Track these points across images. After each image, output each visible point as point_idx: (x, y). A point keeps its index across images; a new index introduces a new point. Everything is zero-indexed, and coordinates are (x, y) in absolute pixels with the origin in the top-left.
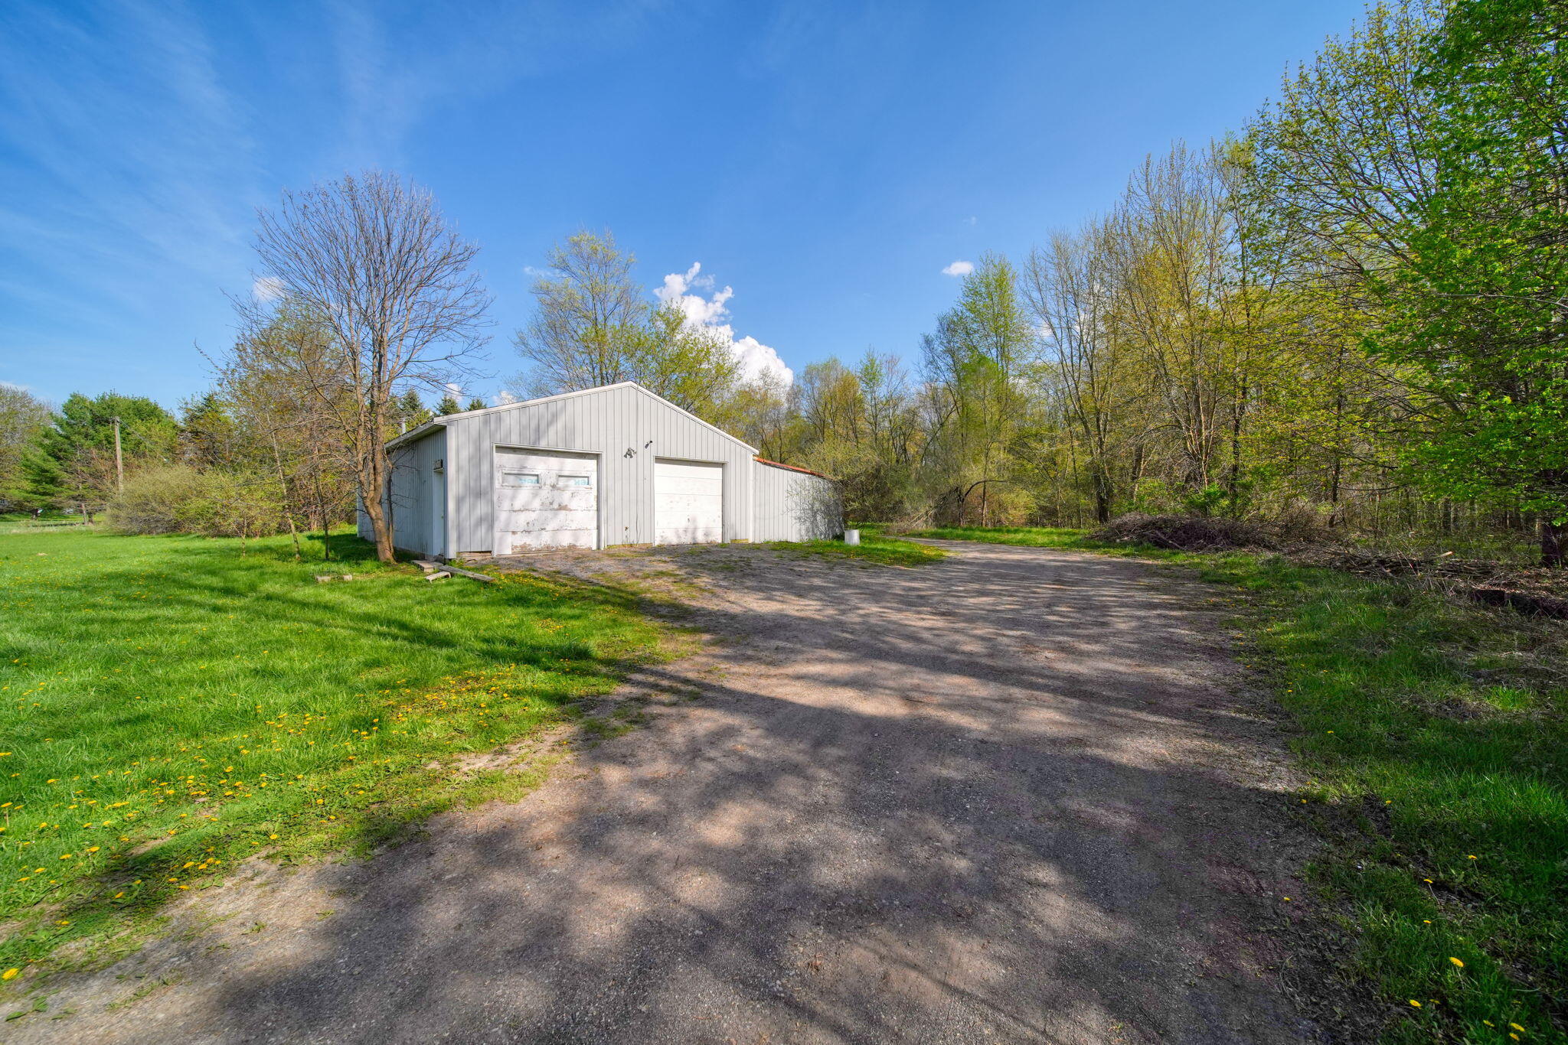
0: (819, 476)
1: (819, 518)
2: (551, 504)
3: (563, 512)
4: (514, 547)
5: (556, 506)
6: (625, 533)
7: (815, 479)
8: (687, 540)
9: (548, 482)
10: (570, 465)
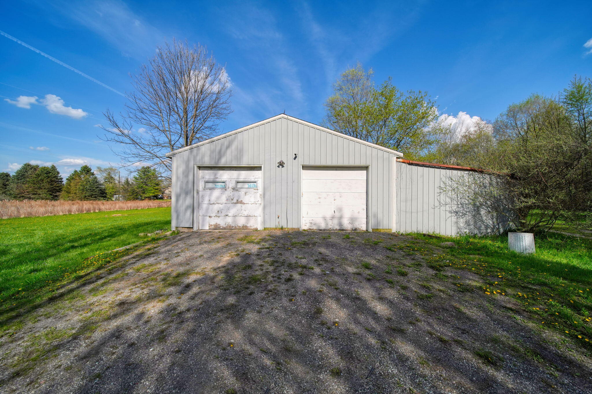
0: (482, 172)
1: (483, 212)
2: (232, 200)
3: (239, 205)
4: (210, 225)
5: (235, 201)
6: (278, 220)
7: (477, 175)
8: (334, 225)
9: (230, 187)
10: (244, 175)
